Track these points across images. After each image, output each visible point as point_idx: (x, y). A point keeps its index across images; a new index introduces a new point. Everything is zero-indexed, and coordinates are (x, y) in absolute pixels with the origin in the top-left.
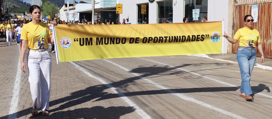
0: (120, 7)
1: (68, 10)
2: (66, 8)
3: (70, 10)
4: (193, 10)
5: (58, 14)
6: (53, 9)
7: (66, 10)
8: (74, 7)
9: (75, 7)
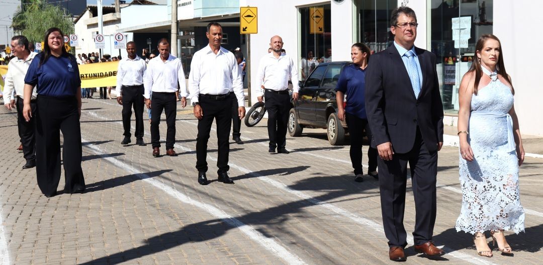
0: (252, 15)
1: (100, 24)
2: (94, 20)
3: (106, 23)
4: (453, 19)
5: (71, 35)
6: (57, 21)
7: (96, 25)
8: (118, 17)
9: (120, 15)
